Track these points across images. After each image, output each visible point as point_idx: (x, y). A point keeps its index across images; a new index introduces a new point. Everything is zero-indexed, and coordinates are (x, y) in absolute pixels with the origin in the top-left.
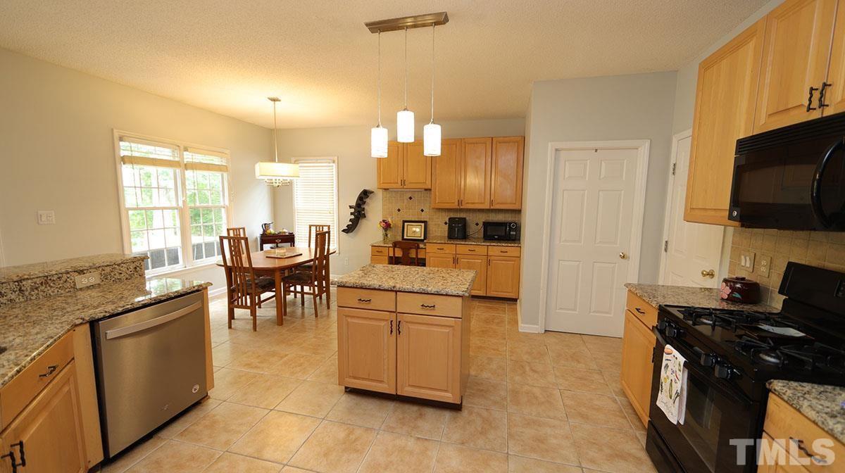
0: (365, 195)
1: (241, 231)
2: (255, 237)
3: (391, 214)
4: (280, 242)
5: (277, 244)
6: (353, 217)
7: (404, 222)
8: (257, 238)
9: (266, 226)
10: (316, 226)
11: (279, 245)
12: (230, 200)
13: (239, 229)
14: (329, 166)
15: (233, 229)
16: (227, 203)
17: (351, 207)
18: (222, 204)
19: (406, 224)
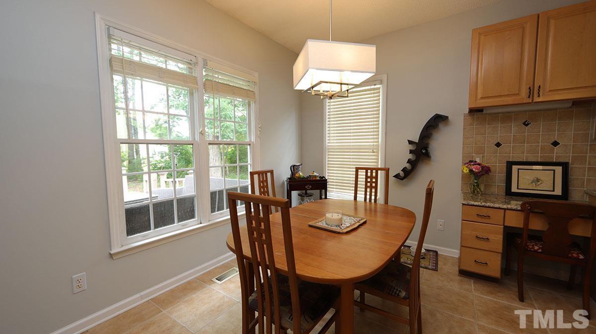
0: (437, 122)
1: (269, 174)
2: (281, 182)
3: (480, 151)
4: (311, 189)
5: (306, 190)
6: (410, 156)
7: (510, 164)
8: (283, 182)
9: (294, 169)
10: (367, 169)
11: (309, 192)
12: (257, 136)
13: (266, 172)
14: (374, 89)
15: (259, 173)
16: (253, 139)
17: (410, 142)
18: (248, 140)
19: (515, 168)
